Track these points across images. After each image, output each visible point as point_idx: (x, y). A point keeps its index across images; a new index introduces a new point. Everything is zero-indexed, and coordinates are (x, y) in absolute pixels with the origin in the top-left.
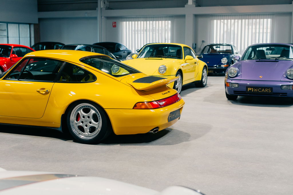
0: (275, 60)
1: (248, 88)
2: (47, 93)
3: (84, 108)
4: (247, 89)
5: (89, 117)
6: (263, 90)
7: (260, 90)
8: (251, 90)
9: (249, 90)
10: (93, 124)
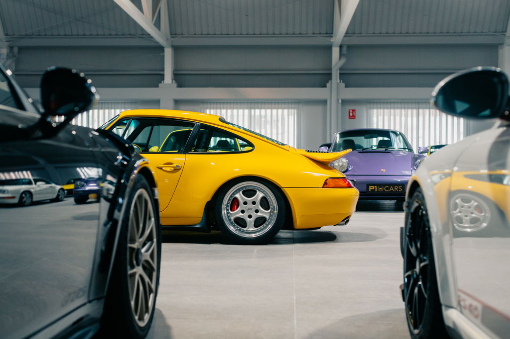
0: (385, 150)
1: (370, 187)
2: (177, 169)
3: (245, 189)
4: (368, 188)
5: (254, 203)
6: (391, 189)
7: (387, 189)
8: (373, 188)
9: (371, 190)
10: (263, 212)
